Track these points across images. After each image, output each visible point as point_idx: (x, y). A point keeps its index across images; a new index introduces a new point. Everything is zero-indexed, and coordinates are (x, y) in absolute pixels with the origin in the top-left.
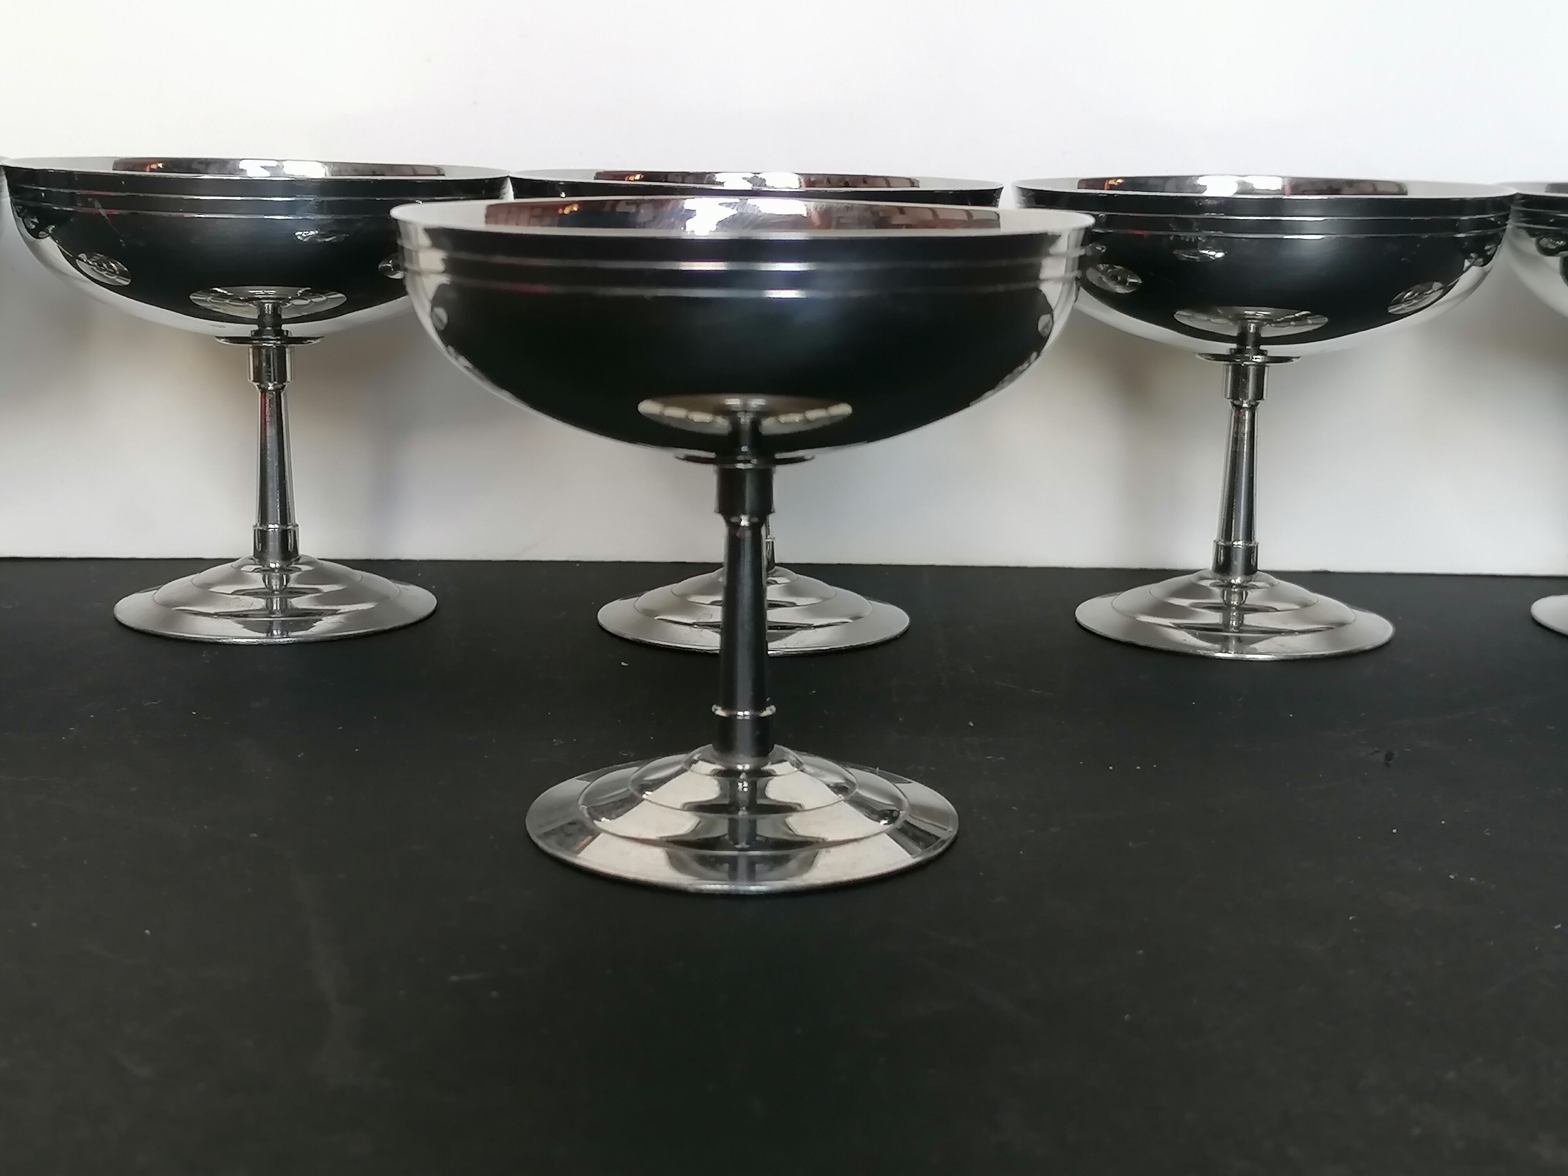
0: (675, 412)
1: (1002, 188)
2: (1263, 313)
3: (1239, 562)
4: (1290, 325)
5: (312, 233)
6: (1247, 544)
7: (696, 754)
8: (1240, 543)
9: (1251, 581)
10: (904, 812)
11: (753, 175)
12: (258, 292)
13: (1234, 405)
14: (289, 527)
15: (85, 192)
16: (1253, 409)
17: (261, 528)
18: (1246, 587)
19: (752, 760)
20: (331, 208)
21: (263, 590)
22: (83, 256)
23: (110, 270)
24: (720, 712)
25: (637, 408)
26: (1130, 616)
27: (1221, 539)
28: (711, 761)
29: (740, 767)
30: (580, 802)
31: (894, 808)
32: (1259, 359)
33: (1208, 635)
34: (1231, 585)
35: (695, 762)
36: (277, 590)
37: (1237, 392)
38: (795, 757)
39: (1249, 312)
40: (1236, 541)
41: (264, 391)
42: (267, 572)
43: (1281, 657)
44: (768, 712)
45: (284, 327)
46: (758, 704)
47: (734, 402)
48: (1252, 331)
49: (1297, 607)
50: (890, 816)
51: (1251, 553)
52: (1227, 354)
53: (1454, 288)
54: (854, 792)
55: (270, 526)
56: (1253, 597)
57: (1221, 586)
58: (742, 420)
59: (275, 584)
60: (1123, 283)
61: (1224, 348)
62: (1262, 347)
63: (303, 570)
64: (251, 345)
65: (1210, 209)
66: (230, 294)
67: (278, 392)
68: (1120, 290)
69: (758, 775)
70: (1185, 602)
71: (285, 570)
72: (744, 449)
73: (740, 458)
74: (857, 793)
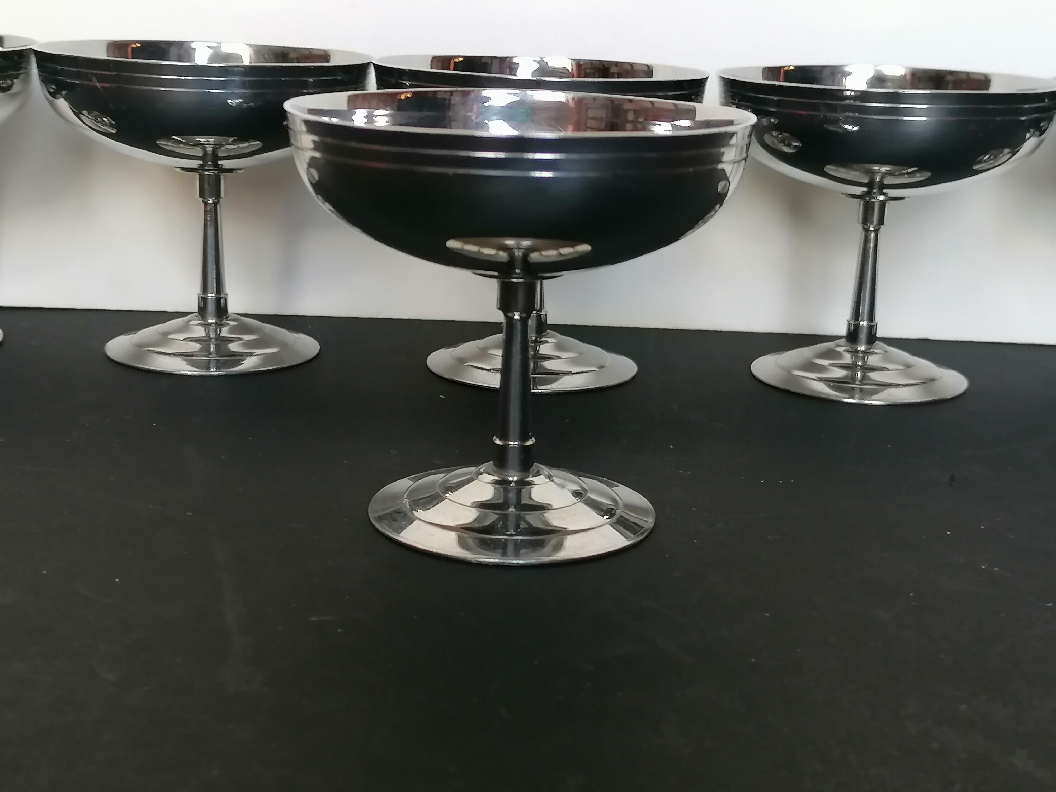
0: (471, 248)
1: (707, 78)
2: (884, 169)
3: (863, 335)
4: (904, 177)
5: (237, 101)
6: (869, 324)
7: (483, 468)
8: (865, 322)
9: (871, 349)
10: (619, 510)
11: (540, 59)
12: (202, 140)
13: (864, 228)
14: (221, 296)
15: (87, 71)
16: (876, 231)
17: (203, 296)
18: (868, 353)
19: (518, 474)
20: (252, 85)
21: (204, 338)
22: (85, 112)
23: (103, 122)
24: (498, 442)
25: (446, 244)
26: (788, 370)
27: (852, 320)
28: (491, 474)
29: (510, 479)
30: (405, 497)
31: (614, 507)
32: (882, 198)
33: (839, 386)
34: (857, 351)
35: (482, 474)
36: (213, 338)
37: (866, 220)
38: (548, 472)
39: (876, 168)
40: (862, 321)
41: (206, 204)
42: (207, 325)
43: (888, 403)
44: (530, 443)
45: (220, 162)
46: (524, 438)
47: (510, 242)
48: (878, 180)
49: (902, 368)
50: (609, 512)
51: (872, 329)
52: (861, 194)
53: (1020, 151)
54: (586, 496)
55: (210, 295)
56: (872, 360)
57: (850, 352)
58: (516, 254)
59: (213, 335)
60: (789, 145)
61: (859, 190)
62: (885, 191)
63: (231, 324)
64: (198, 173)
65: (849, 98)
66: (184, 141)
67: (215, 204)
68: (786, 150)
69: (523, 484)
70: (825, 362)
71: (219, 325)
72: (518, 271)
73: (514, 276)
74: (589, 496)
